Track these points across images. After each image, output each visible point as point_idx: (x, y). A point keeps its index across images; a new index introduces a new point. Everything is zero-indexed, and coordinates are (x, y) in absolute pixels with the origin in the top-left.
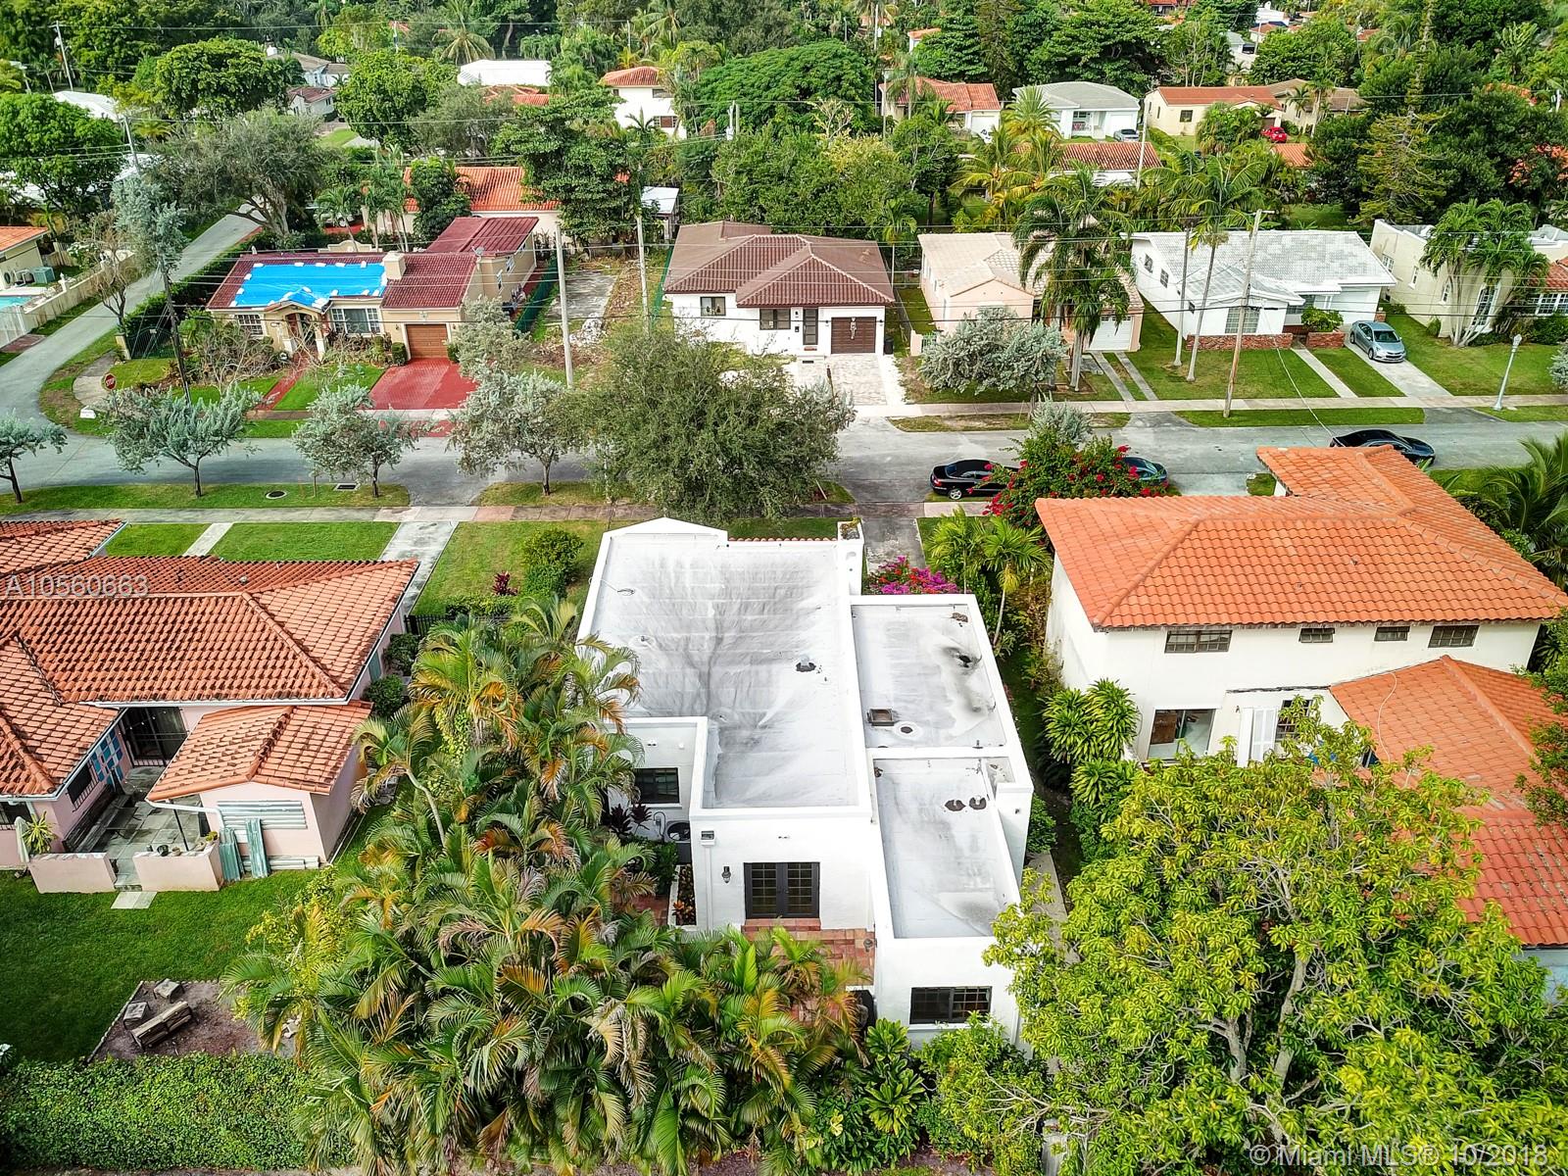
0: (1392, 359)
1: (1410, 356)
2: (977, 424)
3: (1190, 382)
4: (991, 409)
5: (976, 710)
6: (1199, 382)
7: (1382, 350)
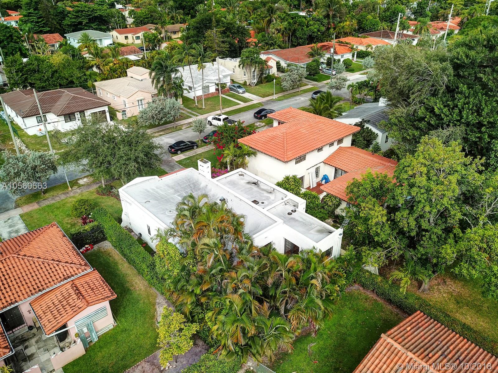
0: (244, 92)
1: (247, 91)
2: (161, 133)
3: (204, 109)
4: (160, 128)
5: (271, 193)
6: (207, 108)
7: (241, 91)
